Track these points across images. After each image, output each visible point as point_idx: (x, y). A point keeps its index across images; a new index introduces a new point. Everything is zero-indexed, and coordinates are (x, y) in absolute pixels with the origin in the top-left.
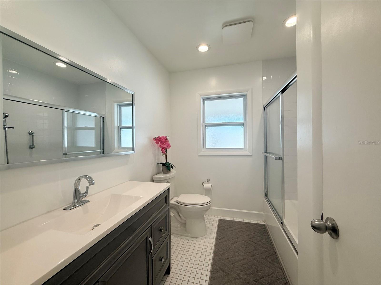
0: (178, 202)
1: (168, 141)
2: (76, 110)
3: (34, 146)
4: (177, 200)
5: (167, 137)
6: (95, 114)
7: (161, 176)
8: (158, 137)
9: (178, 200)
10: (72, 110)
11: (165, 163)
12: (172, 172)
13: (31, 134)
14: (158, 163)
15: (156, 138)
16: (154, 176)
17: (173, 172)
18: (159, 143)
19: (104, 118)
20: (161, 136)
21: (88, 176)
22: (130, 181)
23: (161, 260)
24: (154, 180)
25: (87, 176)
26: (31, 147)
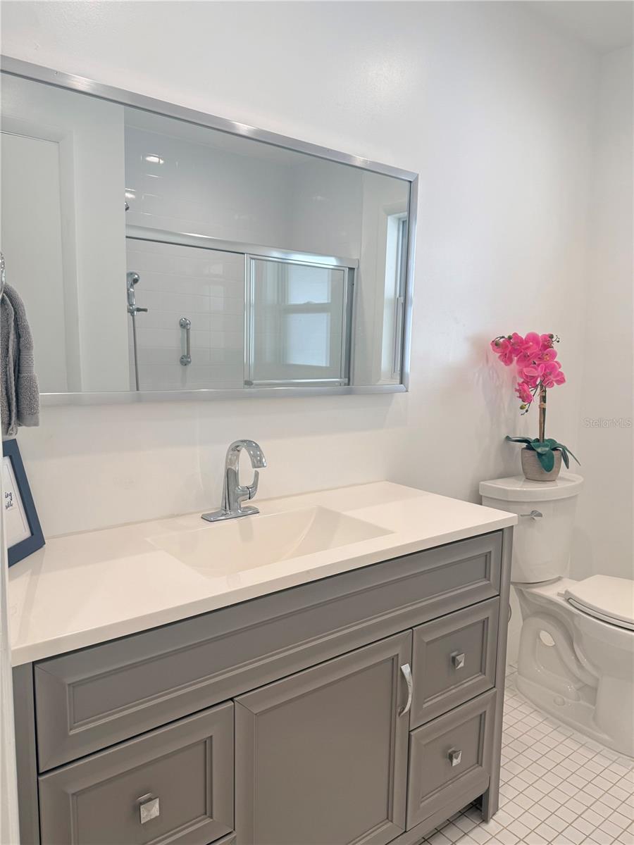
0: (569, 598)
1: (554, 355)
2: (287, 253)
3: (189, 358)
4: (567, 592)
5: (551, 337)
6: (331, 262)
7: (516, 487)
8: (510, 338)
9: (570, 590)
10: (276, 254)
11: (537, 440)
12: (563, 479)
13: (184, 325)
14: (508, 438)
15: (502, 340)
16: (482, 483)
17: (568, 478)
18: (515, 359)
19: (356, 270)
20: (523, 335)
21: (256, 444)
22: (387, 482)
23: (451, 757)
24: (481, 496)
25: (254, 443)
26: (185, 361)
